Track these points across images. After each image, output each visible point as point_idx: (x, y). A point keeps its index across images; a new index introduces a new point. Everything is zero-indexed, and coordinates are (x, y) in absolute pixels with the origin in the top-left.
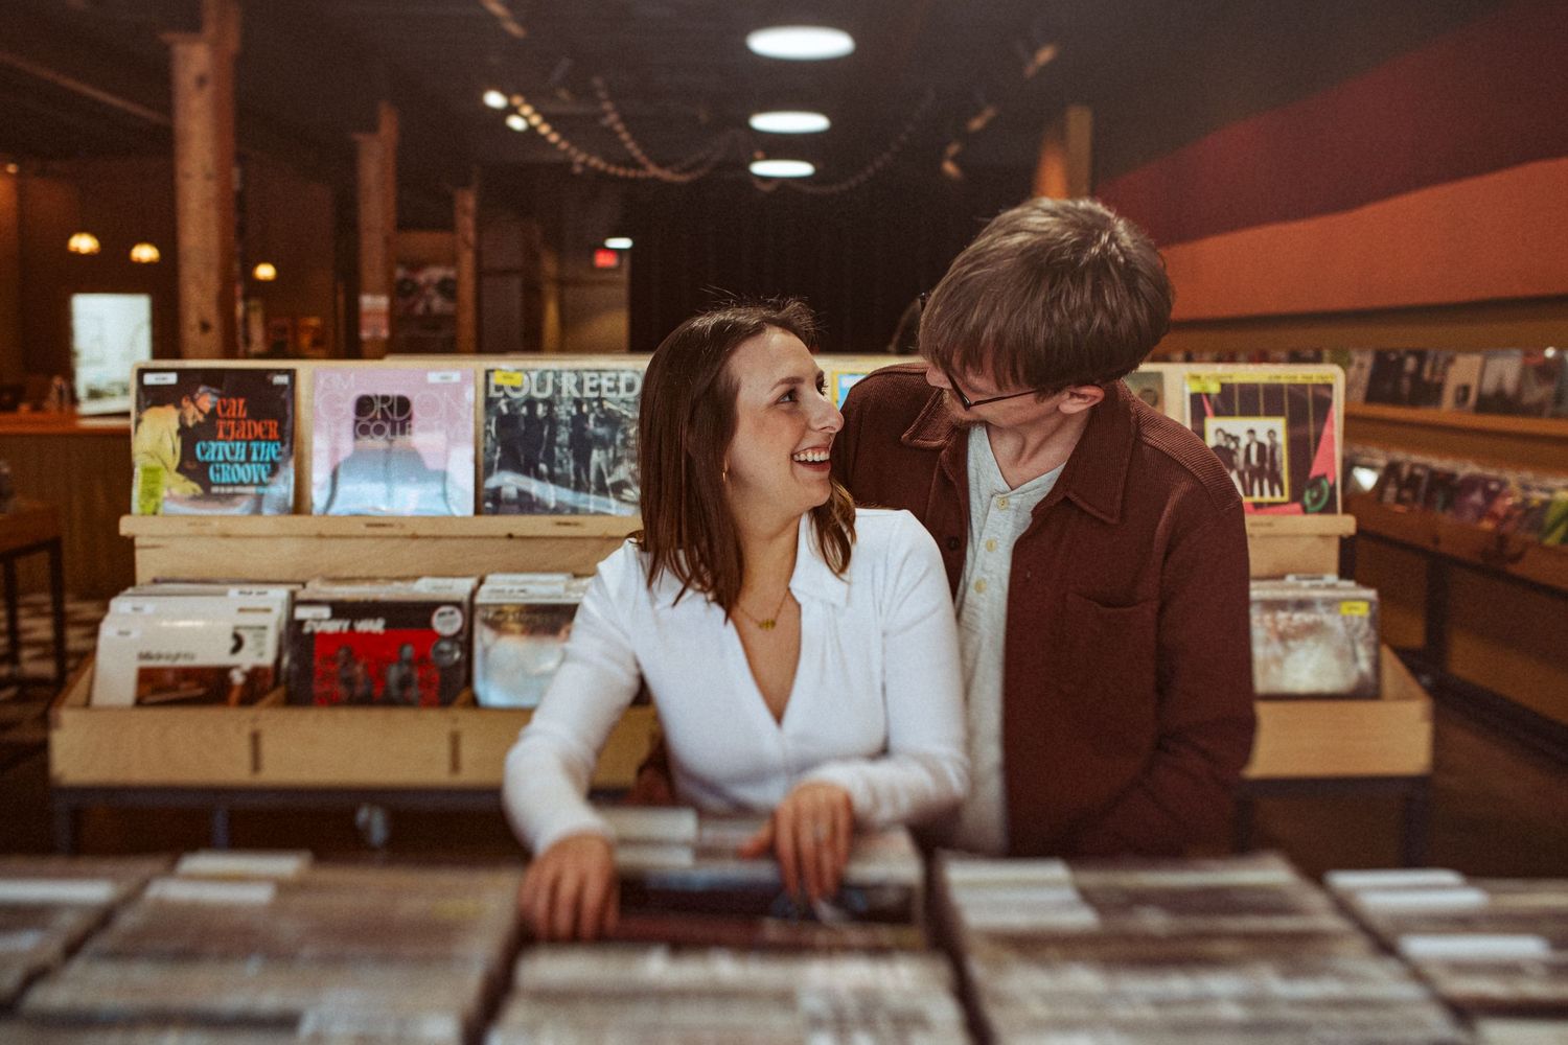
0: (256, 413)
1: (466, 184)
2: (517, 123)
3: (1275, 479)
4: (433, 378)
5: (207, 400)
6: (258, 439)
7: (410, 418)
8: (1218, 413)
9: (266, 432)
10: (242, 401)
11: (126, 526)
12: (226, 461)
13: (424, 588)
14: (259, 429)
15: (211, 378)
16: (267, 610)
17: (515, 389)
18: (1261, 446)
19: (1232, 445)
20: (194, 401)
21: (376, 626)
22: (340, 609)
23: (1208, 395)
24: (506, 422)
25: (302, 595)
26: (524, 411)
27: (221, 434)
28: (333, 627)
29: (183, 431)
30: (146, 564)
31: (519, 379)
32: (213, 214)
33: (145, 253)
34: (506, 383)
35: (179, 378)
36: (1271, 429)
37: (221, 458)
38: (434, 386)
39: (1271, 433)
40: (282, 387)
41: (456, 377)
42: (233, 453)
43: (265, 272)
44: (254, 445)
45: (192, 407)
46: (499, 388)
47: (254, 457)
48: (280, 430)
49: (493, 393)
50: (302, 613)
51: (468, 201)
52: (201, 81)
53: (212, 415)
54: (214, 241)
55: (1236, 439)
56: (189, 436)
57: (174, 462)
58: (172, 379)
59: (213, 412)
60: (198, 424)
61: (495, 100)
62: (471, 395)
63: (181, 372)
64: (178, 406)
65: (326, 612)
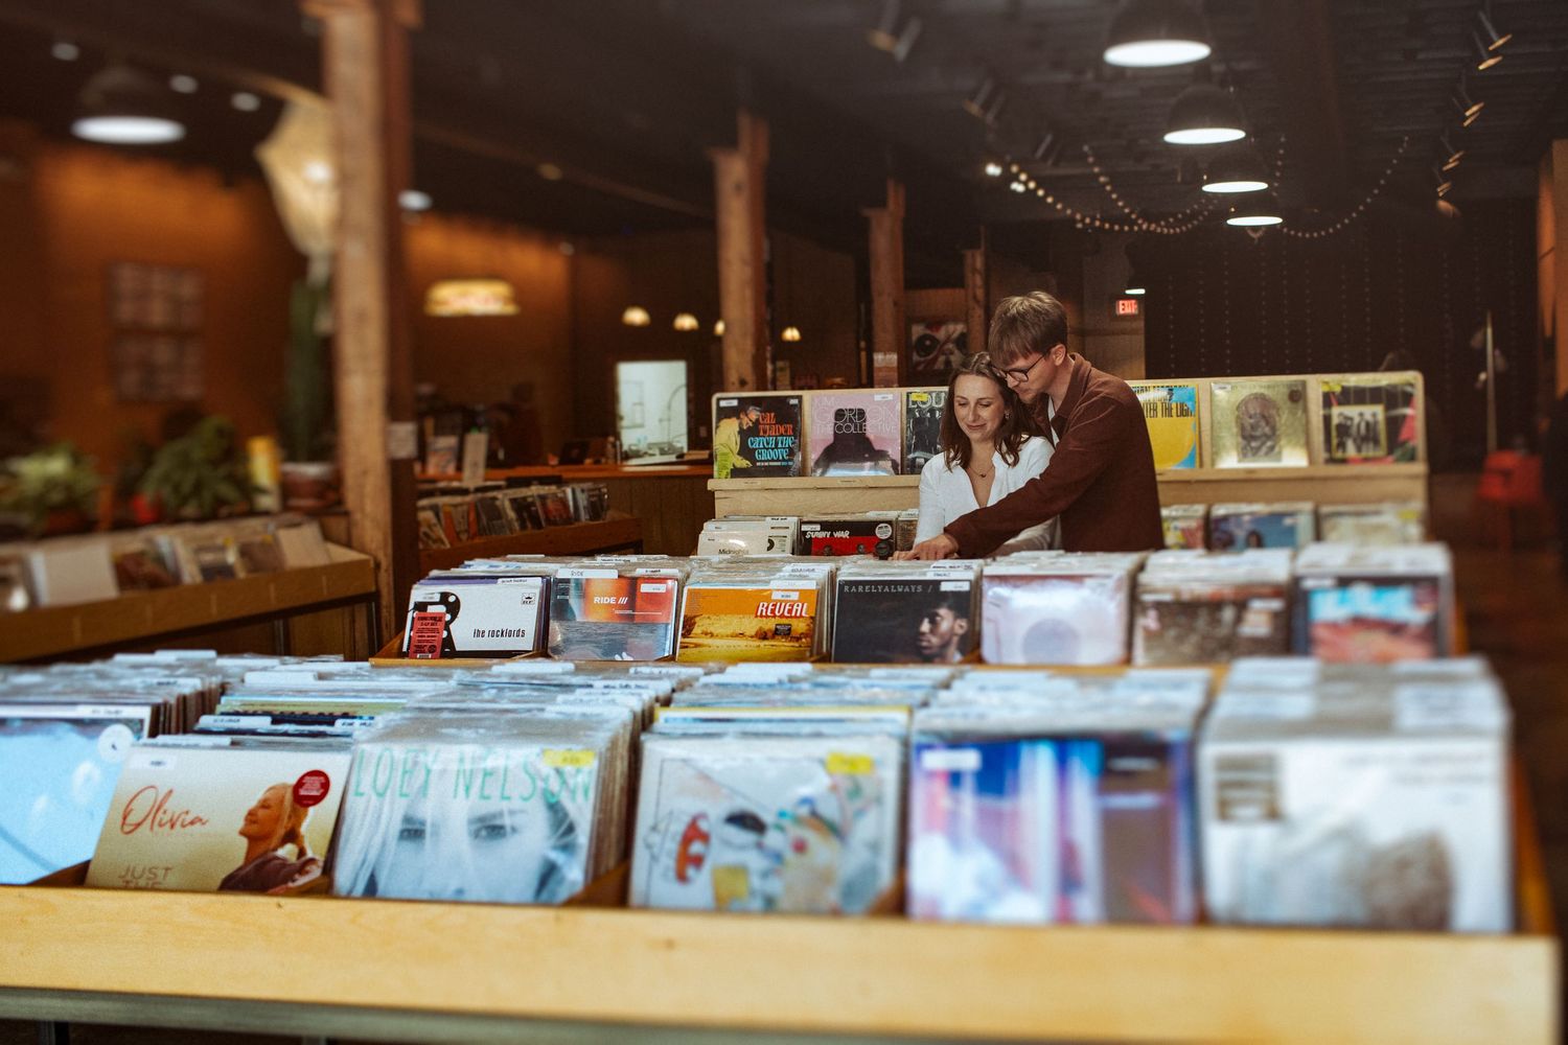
0: (780, 420)
1: (974, 245)
2: (1018, 187)
3: (1376, 442)
4: (878, 398)
5: (754, 414)
6: (782, 435)
7: (865, 421)
8: (1340, 403)
9: (786, 431)
10: (773, 414)
11: (711, 485)
12: (764, 448)
13: (872, 515)
14: (782, 430)
15: (756, 401)
16: (788, 528)
17: (924, 403)
18: (1368, 424)
19: (1349, 423)
20: (747, 415)
21: (845, 534)
22: (825, 526)
23: (1334, 393)
24: (918, 422)
25: (805, 519)
26: (928, 415)
27: (761, 434)
28: (822, 535)
29: (741, 432)
30: (720, 506)
31: (925, 397)
32: (748, 293)
33: (686, 322)
34: (919, 400)
35: (739, 403)
36: (1375, 412)
37: (761, 446)
38: (878, 403)
39: (1374, 415)
40: (795, 406)
41: (890, 397)
42: (768, 444)
43: (792, 334)
44: (780, 438)
45: (746, 418)
46: (914, 403)
47: (780, 445)
48: (794, 430)
49: (911, 406)
50: (805, 528)
51: (977, 260)
52: (738, 188)
53: (757, 423)
54: (749, 312)
55: (1351, 419)
56: (745, 434)
57: (736, 449)
58: (735, 403)
59: (757, 420)
60: (749, 428)
61: (993, 170)
62: (899, 408)
63: (740, 400)
64: (738, 418)
65: (818, 527)
